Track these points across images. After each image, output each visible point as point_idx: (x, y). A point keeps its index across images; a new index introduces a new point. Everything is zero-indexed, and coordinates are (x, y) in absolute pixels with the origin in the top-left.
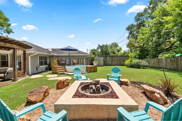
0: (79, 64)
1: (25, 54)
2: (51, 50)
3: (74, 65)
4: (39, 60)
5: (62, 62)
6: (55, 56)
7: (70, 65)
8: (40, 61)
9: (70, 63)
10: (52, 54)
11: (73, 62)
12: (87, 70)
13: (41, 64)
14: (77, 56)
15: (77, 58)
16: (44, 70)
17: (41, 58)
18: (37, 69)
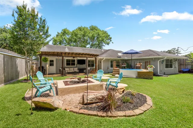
2: (121, 55)
6: (125, 59)
10: (122, 58)
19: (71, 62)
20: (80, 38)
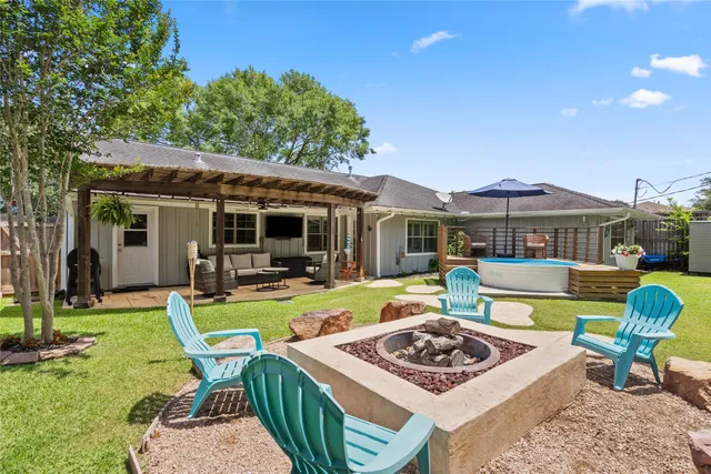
0: (561, 257)
1: (360, 216)
2: (446, 199)
3: (534, 256)
4: (409, 234)
5: (474, 244)
6: (462, 218)
7: (513, 256)
8: (413, 237)
9: (514, 249)
10: (452, 212)
11: (525, 245)
12: (570, 284)
13: (414, 245)
14: (550, 218)
15: (551, 228)
16: (425, 265)
17: (414, 227)
18: (398, 263)
19: (235, 229)
20: (250, 119)
